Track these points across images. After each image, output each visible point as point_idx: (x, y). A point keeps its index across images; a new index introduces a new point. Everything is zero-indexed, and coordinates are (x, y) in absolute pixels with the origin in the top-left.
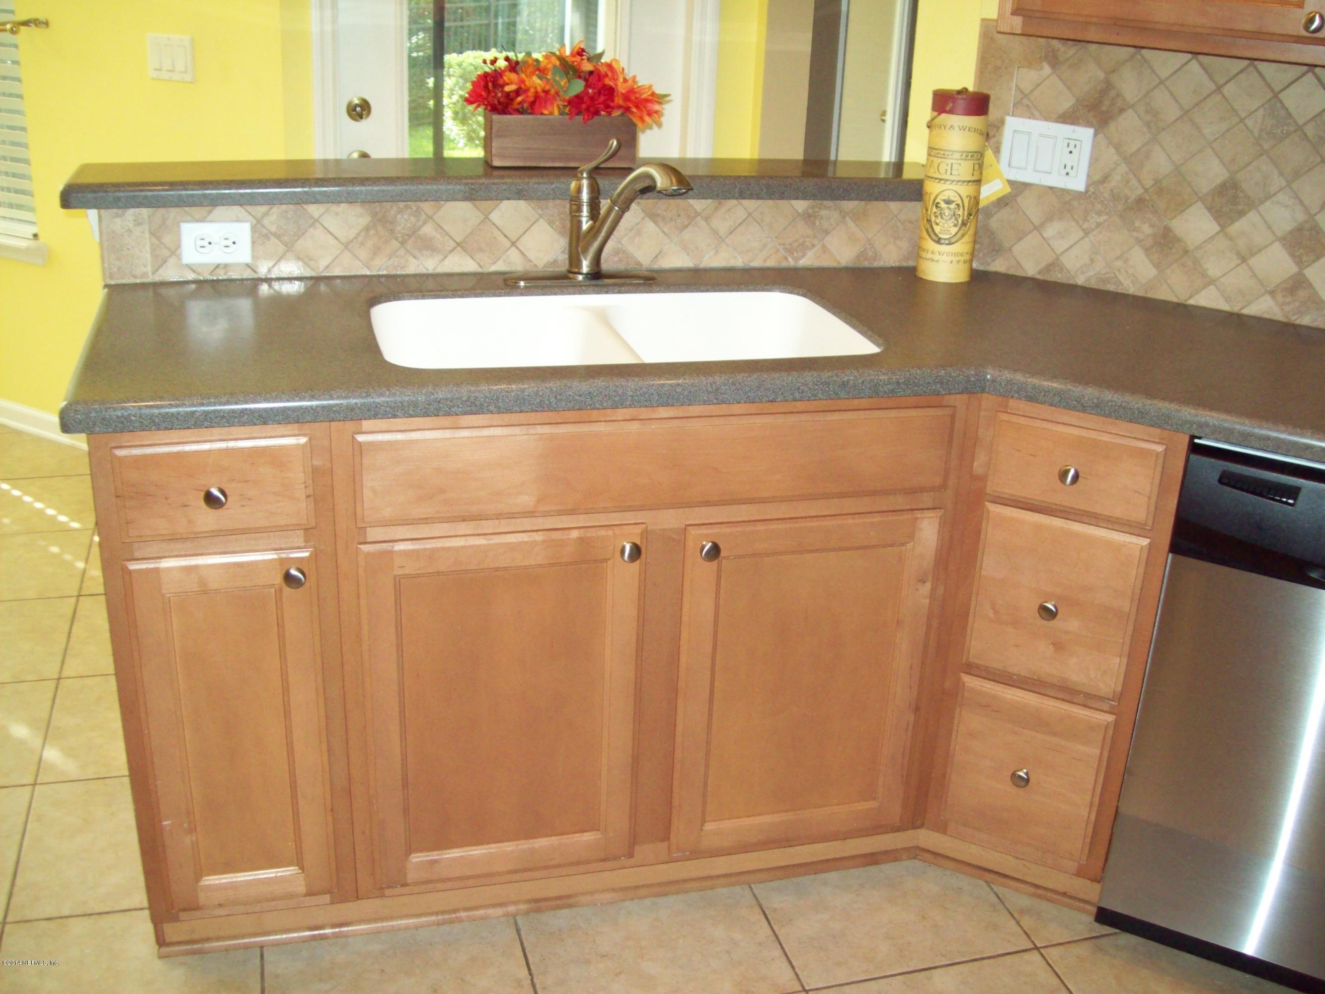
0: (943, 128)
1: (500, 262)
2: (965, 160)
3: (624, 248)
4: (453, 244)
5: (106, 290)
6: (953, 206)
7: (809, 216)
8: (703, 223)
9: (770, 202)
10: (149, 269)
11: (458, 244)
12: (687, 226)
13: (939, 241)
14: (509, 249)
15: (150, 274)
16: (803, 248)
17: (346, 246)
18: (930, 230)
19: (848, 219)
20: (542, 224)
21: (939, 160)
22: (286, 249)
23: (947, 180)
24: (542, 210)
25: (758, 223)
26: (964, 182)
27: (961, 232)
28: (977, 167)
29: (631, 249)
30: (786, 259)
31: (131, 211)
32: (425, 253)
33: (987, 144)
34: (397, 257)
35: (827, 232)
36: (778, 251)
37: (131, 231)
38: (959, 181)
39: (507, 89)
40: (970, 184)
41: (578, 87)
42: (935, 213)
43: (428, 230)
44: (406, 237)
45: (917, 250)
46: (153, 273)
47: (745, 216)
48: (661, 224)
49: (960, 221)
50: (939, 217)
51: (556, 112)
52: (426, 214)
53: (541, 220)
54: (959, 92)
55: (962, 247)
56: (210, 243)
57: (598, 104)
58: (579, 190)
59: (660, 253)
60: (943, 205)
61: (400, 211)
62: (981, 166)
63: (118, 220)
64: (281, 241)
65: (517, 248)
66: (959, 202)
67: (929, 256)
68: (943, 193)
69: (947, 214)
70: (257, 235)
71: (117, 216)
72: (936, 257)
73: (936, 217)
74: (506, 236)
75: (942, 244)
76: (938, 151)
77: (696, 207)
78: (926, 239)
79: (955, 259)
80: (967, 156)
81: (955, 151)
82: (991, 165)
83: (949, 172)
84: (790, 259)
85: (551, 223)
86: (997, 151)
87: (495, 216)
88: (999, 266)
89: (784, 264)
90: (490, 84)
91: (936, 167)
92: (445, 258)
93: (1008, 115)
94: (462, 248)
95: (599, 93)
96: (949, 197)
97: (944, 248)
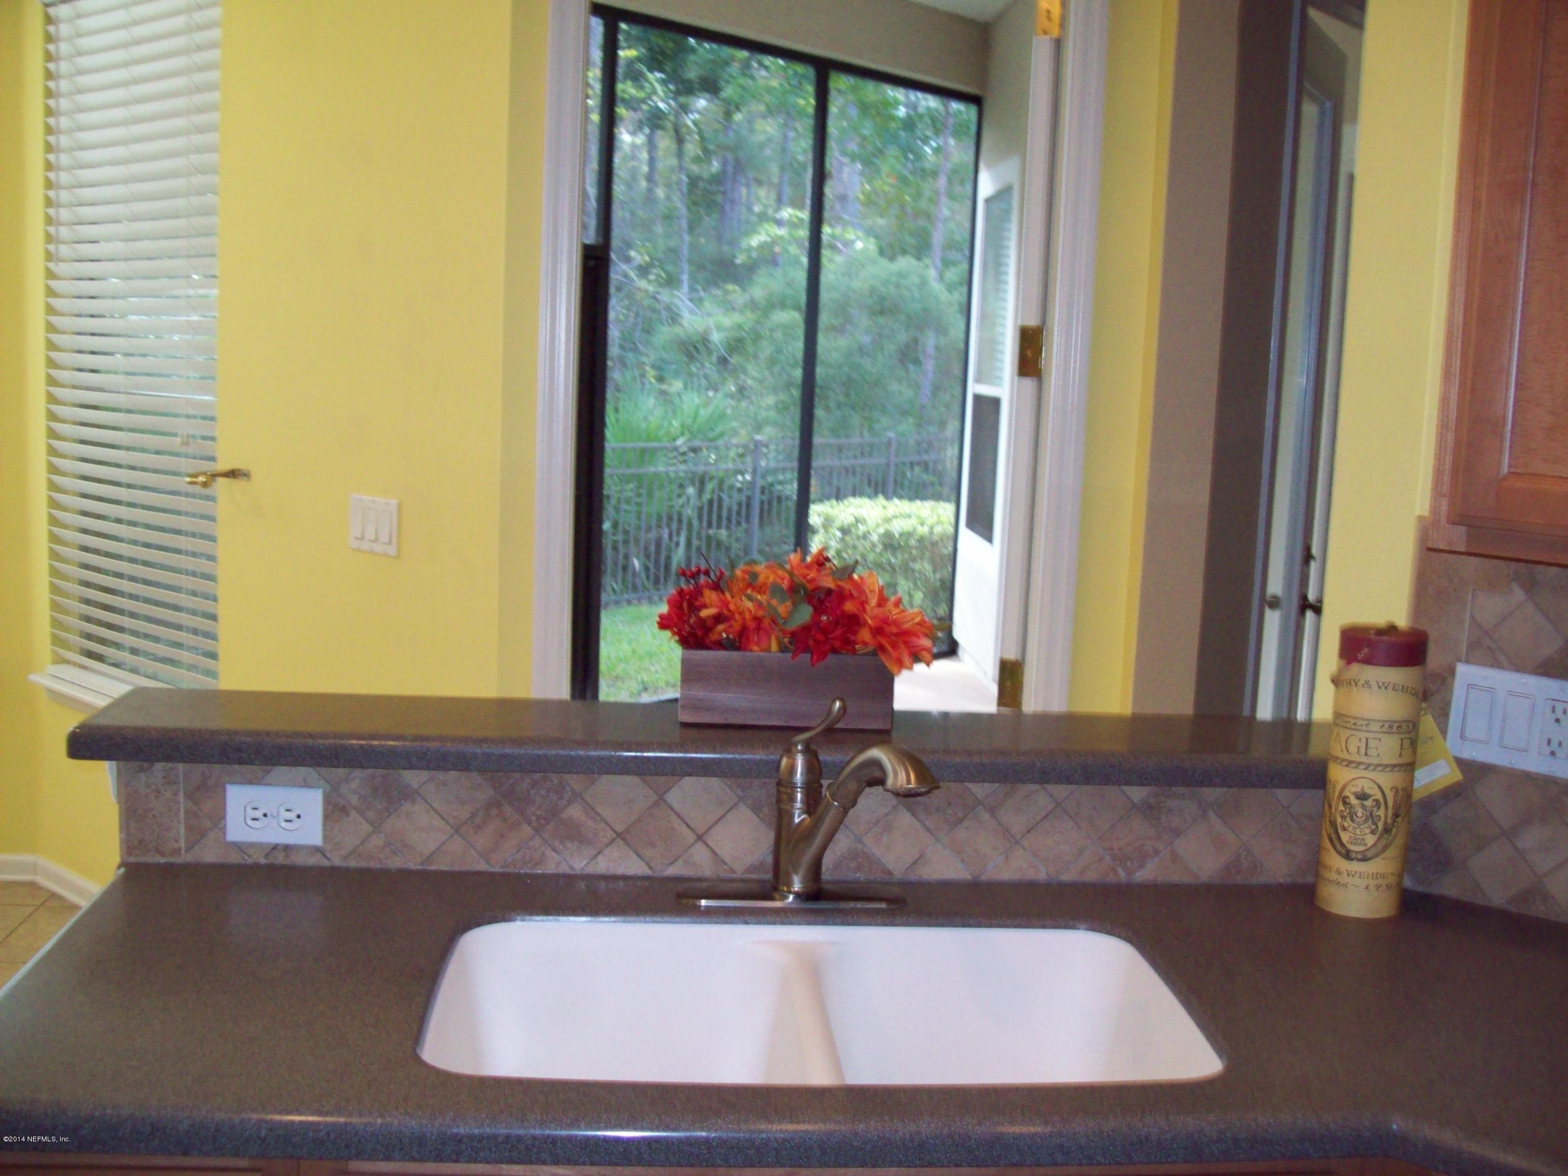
0: (1353, 683)
1: (680, 862)
2: (1390, 733)
3: (866, 850)
4: (610, 834)
5: (122, 870)
6: (1368, 803)
7: (1150, 807)
8: (986, 816)
9: (1090, 788)
10: (182, 844)
11: (619, 835)
12: (961, 821)
13: (1347, 855)
14: (693, 844)
15: (183, 852)
16: (1143, 858)
17: (457, 830)
18: (1334, 836)
19: (1211, 813)
20: (744, 813)
21: (1348, 733)
22: (371, 829)
23: (1360, 764)
24: (742, 791)
25: (1071, 817)
26: (1387, 766)
27: (1384, 842)
28: (1407, 743)
29: (877, 851)
30: (1114, 870)
31: (159, 766)
32: (568, 844)
33: (1424, 705)
34: (529, 848)
35: (1177, 833)
36: (1101, 859)
37: (159, 792)
38: (1379, 765)
39: (705, 613)
40: (1397, 769)
41: (805, 614)
42: (1342, 811)
43: (575, 812)
44: (543, 822)
45: (1315, 865)
46: (187, 851)
47: (1051, 807)
48: (922, 816)
49: (1380, 825)
50: (1348, 819)
51: (774, 646)
52: (573, 790)
53: (741, 804)
54: (1380, 632)
55: (1384, 866)
56: (265, 815)
57: (833, 639)
58: (792, 770)
59: (921, 856)
60: (1354, 801)
61: (535, 784)
62: (1413, 743)
63: (143, 777)
64: (365, 818)
65: (707, 845)
66: (1379, 796)
67: (1333, 876)
68: (1353, 783)
69: (1360, 814)
70: (331, 807)
71: (142, 770)
72: (1344, 879)
73: (1343, 817)
74: (688, 826)
75: (1352, 859)
76: (1348, 720)
77: (974, 791)
78: (1328, 851)
79: (1372, 883)
80: (1391, 727)
81: (1372, 720)
82: (1431, 738)
83: (1363, 751)
84: (1120, 870)
85: (756, 809)
86: (1443, 716)
87: (673, 797)
88: (1448, 887)
89: (1111, 878)
90: (685, 605)
91: (1343, 740)
92: (599, 853)
93: (1460, 661)
94: (624, 840)
95: (836, 623)
96: (1363, 789)
97: (1355, 866)
